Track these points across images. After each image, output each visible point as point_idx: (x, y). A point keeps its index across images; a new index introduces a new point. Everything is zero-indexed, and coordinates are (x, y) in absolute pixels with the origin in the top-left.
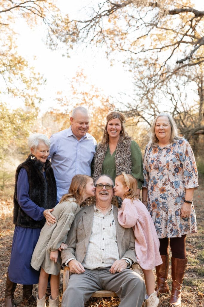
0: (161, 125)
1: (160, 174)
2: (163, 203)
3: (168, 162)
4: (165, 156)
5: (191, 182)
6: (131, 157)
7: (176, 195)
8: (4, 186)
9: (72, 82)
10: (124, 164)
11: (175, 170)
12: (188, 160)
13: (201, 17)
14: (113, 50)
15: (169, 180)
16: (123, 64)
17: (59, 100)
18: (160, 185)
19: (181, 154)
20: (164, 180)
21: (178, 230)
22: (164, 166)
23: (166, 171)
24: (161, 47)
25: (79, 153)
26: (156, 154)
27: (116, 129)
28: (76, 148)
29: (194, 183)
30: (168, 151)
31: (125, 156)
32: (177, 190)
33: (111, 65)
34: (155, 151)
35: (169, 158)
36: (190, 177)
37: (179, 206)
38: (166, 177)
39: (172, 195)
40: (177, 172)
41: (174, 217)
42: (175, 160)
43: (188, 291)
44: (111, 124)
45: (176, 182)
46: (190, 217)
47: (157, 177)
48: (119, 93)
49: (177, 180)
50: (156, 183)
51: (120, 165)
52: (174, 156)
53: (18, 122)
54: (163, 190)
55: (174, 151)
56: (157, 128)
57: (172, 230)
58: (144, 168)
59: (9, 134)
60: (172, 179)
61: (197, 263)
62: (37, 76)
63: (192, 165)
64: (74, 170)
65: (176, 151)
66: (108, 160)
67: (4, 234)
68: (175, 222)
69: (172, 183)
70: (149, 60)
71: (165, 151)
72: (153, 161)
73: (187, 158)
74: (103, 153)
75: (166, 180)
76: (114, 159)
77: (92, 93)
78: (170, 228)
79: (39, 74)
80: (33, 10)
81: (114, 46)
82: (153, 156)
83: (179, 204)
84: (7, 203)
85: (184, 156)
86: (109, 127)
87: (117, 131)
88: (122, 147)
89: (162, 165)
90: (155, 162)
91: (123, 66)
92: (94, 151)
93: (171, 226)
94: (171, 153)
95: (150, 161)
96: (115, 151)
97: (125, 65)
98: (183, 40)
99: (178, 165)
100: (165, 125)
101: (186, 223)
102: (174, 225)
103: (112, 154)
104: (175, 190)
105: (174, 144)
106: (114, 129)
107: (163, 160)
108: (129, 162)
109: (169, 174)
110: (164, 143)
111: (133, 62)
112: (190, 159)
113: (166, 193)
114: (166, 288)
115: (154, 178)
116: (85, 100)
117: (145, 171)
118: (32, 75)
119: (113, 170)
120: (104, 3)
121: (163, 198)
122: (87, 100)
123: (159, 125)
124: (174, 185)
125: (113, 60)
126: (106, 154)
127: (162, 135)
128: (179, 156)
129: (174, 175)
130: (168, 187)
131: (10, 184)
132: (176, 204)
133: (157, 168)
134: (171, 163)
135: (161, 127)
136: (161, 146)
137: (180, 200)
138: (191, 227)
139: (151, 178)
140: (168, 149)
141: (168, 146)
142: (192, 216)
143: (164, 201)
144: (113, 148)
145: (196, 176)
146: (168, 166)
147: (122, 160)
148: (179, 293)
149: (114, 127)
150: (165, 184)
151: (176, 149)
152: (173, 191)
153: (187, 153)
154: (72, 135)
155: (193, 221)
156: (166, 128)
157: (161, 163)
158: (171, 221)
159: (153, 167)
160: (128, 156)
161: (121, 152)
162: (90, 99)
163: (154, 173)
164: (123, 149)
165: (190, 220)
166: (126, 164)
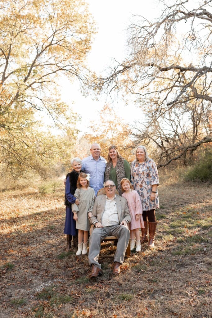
0: (140, 152)
1: (139, 178)
2: (141, 193)
3: (143, 171)
4: (142, 168)
5: (155, 181)
6: (124, 168)
7: (147, 188)
8: (55, 190)
9: (101, 114)
10: (121, 172)
11: (147, 175)
12: (153, 170)
13: (185, 72)
14: (127, 93)
15: (144, 181)
16: (135, 103)
17: (91, 127)
18: (140, 183)
19: (150, 167)
20: (141, 180)
21: (149, 207)
22: (141, 173)
23: (142, 176)
24: (161, 90)
25: (98, 168)
26: (137, 167)
27: (114, 154)
28: (96, 166)
29: (157, 182)
30: (143, 165)
31: (122, 169)
32: (148, 186)
33: (126, 104)
34: (137, 166)
35: (143, 169)
36: (154, 179)
37: (149, 194)
38: (142, 179)
39: (146, 189)
40: (148, 176)
41: (147, 200)
42: (147, 170)
43: (159, 241)
44: (111, 152)
45: (148, 181)
46: (155, 200)
47: (138, 180)
48: (134, 122)
49: (148, 180)
50: (138, 183)
51: (119, 173)
52: (146, 168)
53: (64, 148)
54: (141, 186)
55: (146, 165)
56: (137, 154)
57: (145, 207)
58: (131, 174)
59: (57, 156)
60: (146, 180)
61: (168, 228)
62: (75, 115)
63: (155, 173)
64: (96, 177)
65: (147, 165)
66: (112, 171)
67: (58, 218)
68: (147, 203)
69: (145, 182)
70: (154, 99)
71: (142, 165)
72: (135, 171)
73: (153, 169)
74: (110, 168)
75: (142, 181)
76: (116, 170)
77: (116, 122)
78: (145, 206)
79: (76, 114)
80: (71, 71)
81: (128, 90)
82: (135, 168)
83: (149, 193)
84: (58, 201)
85: (151, 168)
86: (110, 154)
87: (115, 155)
88: (119, 164)
89: (140, 173)
90: (137, 171)
91: (135, 104)
92: (105, 166)
93: (145, 204)
94: (145, 167)
95: (134, 171)
96: (116, 166)
97: (136, 103)
98: (175, 85)
99: (148, 173)
100: (141, 152)
101: (153, 203)
102: (147, 204)
103: (114, 168)
104: (147, 186)
105: (146, 162)
106: (113, 154)
107: (141, 170)
108: (124, 171)
109: (144, 177)
110: (141, 162)
111: (141, 100)
112: (154, 170)
113: (143, 187)
114: (146, 239)
115: (136, 180)
116: (110, 126)
117: (132, 176)
118: (72, 115)
119: (115, 177)
120: (118, 66)
121: (141, 190)
122: (112, 126)
123: (138, 152)
124: (146, 183)
125: (128, 100)
126: (111, 168)
127: (140, 158)
128: (149, 168)
129: (146, 178)
130: (144, 185)
131: (59, 189)
132: (148, 193)
133: (138, 175)
134: (145, 172)
135: (140, 153)
136: (140, 163)
137: (150, 191)
138: (156, 205)
139: (135, 180)
140: (143, 164)
141: (143, 163)
142: (156, 199)
143: (142, 191)
144: (115, 164)
145: (158, 178)
146: (143, 173)
147: (120, 171)
148: (153, 240)
149: (113, 153)
150: (142, 183)
151: (147, 164)
152: (146, 186)
153: (153, 166)
154: (93, 159)
155: (157, 202)
156: (142, 154)
157: (139, 172)
158: (145, 202)
159: (135, 174)
160: (123, 168)
161: (119, 166)
162: (114, 126)
163: (136, 177)
164: (120, 165)
165: (156, 202)
166: (122, 173)
